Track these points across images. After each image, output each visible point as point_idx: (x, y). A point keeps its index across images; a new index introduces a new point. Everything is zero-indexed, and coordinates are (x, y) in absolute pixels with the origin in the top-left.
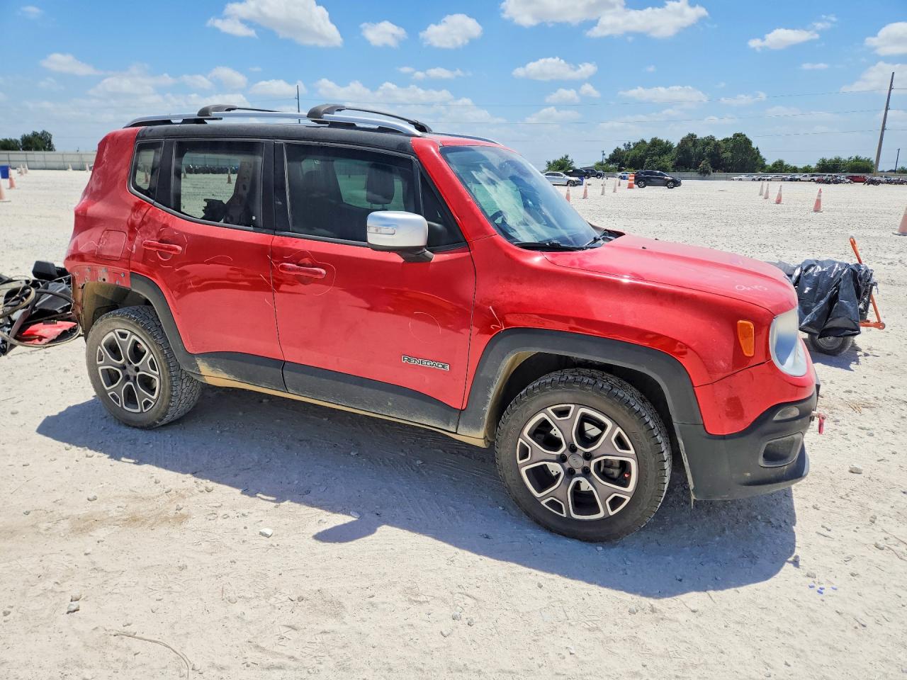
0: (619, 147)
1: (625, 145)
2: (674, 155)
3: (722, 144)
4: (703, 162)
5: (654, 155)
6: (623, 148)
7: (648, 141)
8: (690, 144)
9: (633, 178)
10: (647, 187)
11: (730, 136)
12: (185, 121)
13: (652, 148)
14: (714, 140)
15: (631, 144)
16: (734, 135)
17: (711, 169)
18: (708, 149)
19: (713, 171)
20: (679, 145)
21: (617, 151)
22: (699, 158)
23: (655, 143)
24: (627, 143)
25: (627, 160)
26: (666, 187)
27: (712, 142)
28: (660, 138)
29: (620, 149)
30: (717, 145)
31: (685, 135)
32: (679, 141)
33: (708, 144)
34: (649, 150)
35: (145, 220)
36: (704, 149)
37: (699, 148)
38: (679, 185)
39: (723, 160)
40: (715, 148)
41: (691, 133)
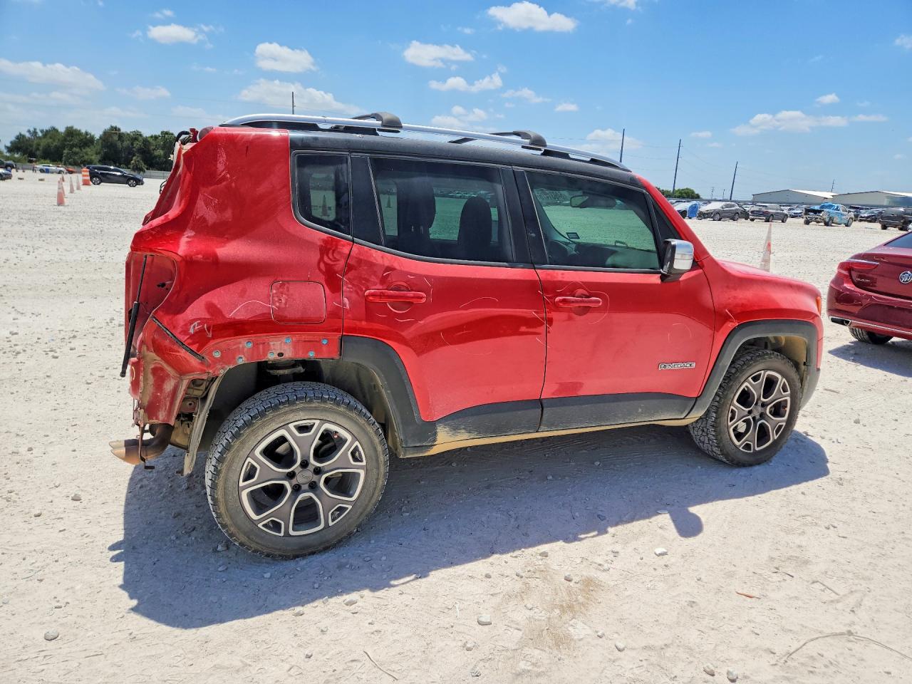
0: (23, 133)
1: (29, 131)
2: (99, 147)
3: (151, 140)
4: (134, 158)
5: (73, 146)
6: (28, 135)
7: (62, 129)
8: (116, 138)
9: (88, 174)
10: (102, 184)
11: (158, 133)
12: (336, 129)
13: (68, 139)
14: (141, 135)
15: (38, 131)
16: (162, 132)
17: (144, 167)
18: (137, 145)
19: (147, 169)
20: (101, 138)
21: (20, 138)
22: (129, 153)
23: (71, 132)
24: (32, 130)
25: (38, 149)
26: (127, 185)
27: (140, 138)
28: (77, 127)
29: (24, 136)
30: (146, 141)
31: (108, 127)
32: (101, 133)
33: (136, 139)
34: (65, 140)
35: (352, 262)
36: (132, 144)
37: (126, 143)
38: (142, 184)
39: (156, 157)
40: (145, 145)
41: (114, 125)
